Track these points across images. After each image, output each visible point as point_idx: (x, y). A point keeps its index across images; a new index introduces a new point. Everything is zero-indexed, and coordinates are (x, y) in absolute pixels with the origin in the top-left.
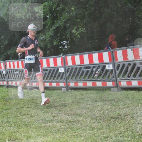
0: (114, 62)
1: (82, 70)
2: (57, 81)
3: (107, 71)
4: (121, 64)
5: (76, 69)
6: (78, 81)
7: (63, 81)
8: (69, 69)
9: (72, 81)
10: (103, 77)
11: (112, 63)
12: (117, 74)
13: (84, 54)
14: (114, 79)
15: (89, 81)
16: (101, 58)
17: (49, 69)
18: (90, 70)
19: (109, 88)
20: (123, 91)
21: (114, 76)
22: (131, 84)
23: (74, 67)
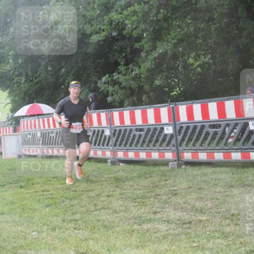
0: (175, 123)
12: (179, 141)
13: (136, 109)
21: (175, 143)
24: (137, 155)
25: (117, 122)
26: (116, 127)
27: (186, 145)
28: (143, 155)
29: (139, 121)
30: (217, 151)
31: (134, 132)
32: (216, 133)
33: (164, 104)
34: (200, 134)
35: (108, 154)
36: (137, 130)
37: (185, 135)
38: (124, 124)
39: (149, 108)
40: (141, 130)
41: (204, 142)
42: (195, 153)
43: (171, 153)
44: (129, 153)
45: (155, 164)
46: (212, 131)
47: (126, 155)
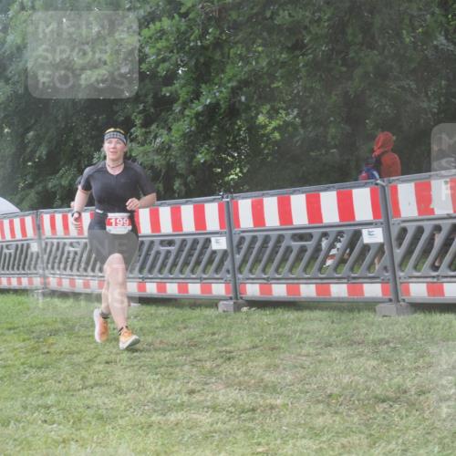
1: (283, 245)
2: (205, 279)
3: (366, 248)
4: (411, 228)
5: (267, 239)
7: (222, 279)
8: (242, 240)
9: (253, 279)
10: (352, 269)
11: (382, 224)
14: (388, 275)
16: (346, 207)
17: (178, 239)
18: (310, 244)
19: (371, 305)
20: (416, 315)
21: (388, 264)
22: (442, 293)
23: (261, 235)
35: (219, 289)
44: (273, 286)
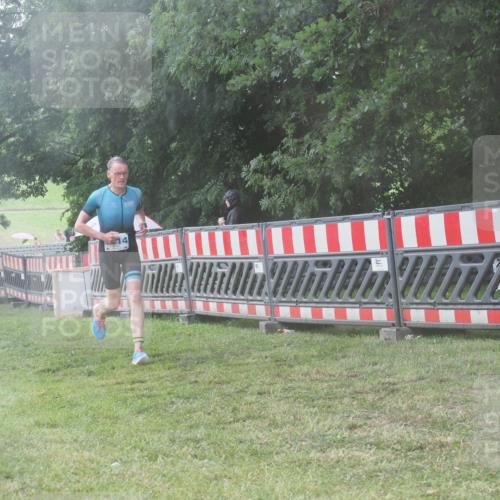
6: (301, 302)
13: (316, 222)
15: (328, 303)
24: (317, 313)
25: (278, 248)
26: (276, 257)
27: (415, 295)
28: (329, 314)
29: (322, 246)
30: (475, 307)
31: (312, 268)
32: (473, 272)
33: (371, 214)
34: (441, 274)
36: (317, 264)
37: (413, 274)
38: (292, 251)
39: (343, 220)
40: (326, 264)
41: (450, 289)
42: (432, 310)
43: (385, 310)
45: (354, 330)
46: (465, 267)
47: (295, 312)
